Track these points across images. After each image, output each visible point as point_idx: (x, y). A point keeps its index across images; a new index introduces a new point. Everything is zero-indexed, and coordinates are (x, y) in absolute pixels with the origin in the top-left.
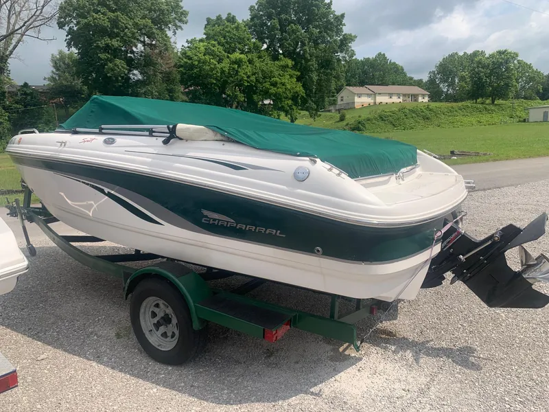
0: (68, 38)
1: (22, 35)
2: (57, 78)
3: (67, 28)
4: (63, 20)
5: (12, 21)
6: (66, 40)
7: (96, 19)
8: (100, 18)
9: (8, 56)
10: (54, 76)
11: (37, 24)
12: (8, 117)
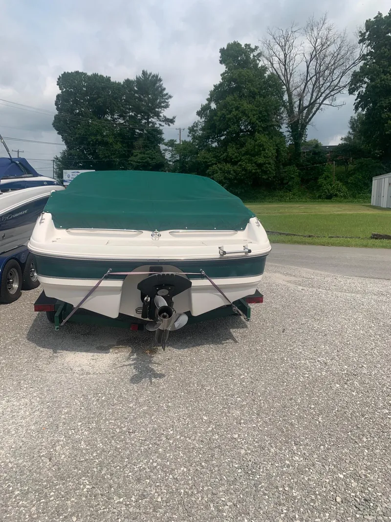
0: (357, 101)
1: (320, 104)
2: (352, 138)
3: (356, 93)
4: (353, 86)
5: (315, 94)
6: (355, 104)
7: (383, 80)
8: (387, 79)
9: (307, 123)
10: (350, 136)
11: (332, 93)
12: (299, 173)
